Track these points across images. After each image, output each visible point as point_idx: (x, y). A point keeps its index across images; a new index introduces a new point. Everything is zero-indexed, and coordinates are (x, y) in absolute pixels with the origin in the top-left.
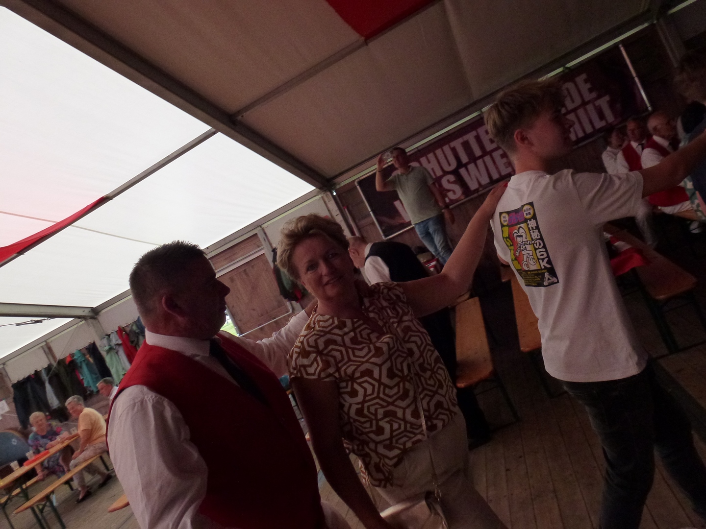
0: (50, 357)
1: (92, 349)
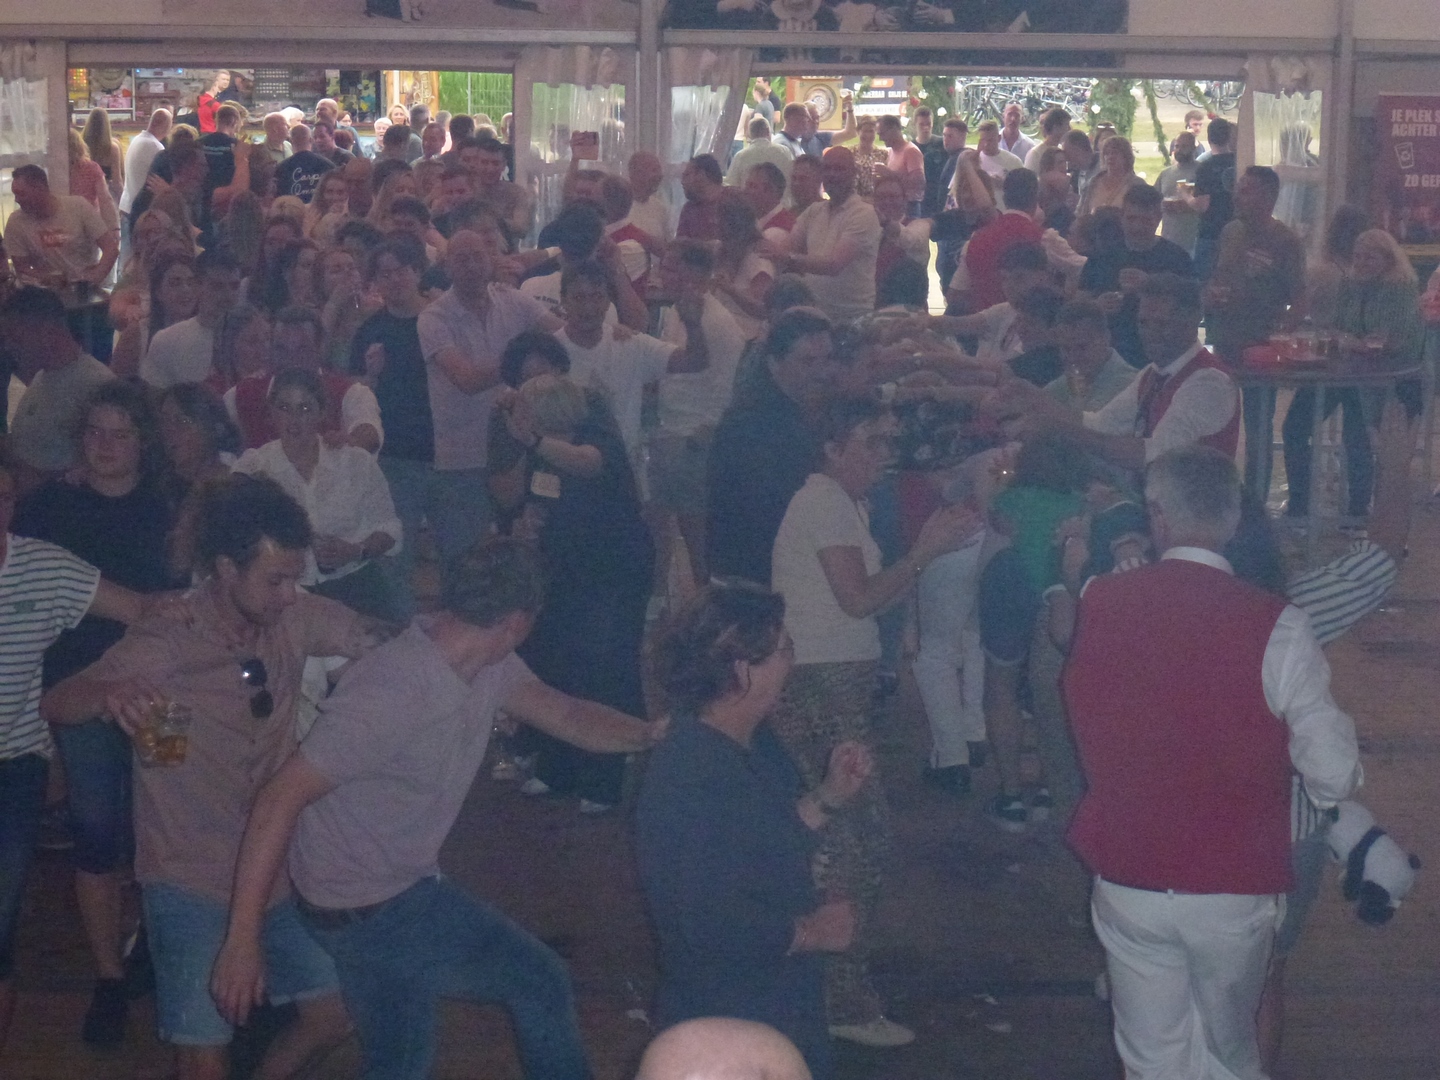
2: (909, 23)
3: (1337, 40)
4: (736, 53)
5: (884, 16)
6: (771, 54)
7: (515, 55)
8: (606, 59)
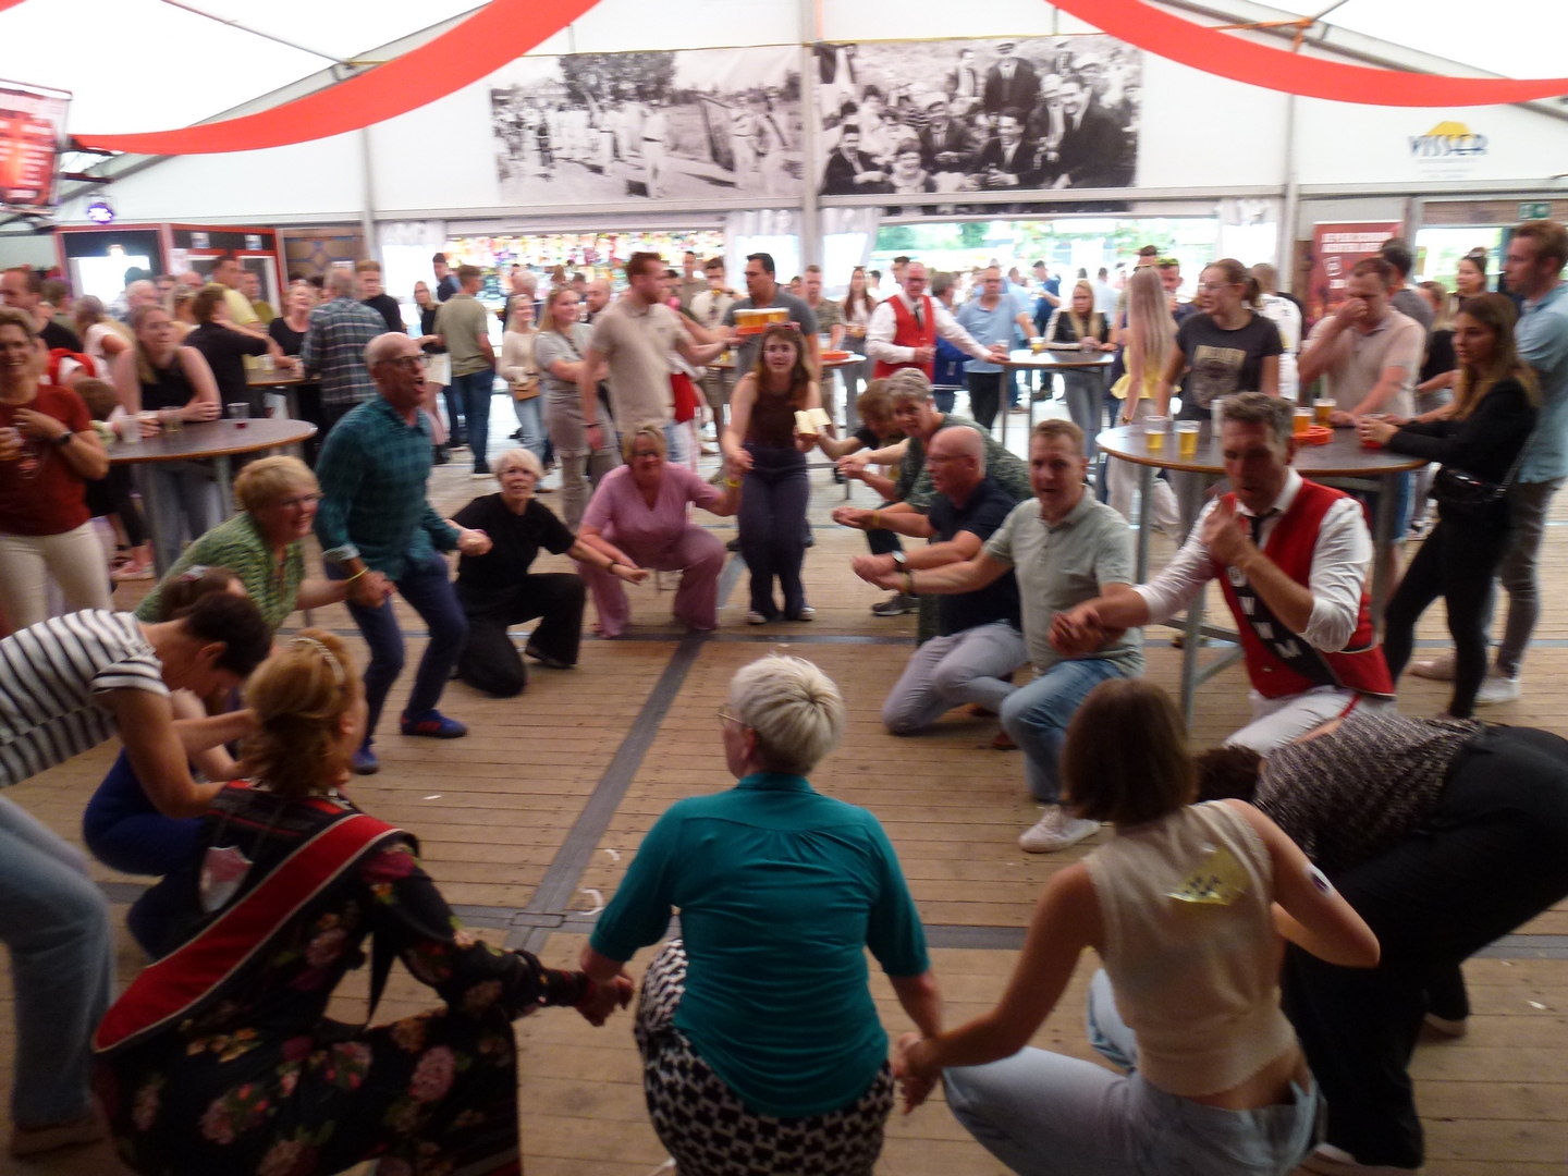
3: (1286, 186)
4: (868, 210)
5: (969, 180)
6: (893, 210)
7: (722, 219)
8: (783, 218)
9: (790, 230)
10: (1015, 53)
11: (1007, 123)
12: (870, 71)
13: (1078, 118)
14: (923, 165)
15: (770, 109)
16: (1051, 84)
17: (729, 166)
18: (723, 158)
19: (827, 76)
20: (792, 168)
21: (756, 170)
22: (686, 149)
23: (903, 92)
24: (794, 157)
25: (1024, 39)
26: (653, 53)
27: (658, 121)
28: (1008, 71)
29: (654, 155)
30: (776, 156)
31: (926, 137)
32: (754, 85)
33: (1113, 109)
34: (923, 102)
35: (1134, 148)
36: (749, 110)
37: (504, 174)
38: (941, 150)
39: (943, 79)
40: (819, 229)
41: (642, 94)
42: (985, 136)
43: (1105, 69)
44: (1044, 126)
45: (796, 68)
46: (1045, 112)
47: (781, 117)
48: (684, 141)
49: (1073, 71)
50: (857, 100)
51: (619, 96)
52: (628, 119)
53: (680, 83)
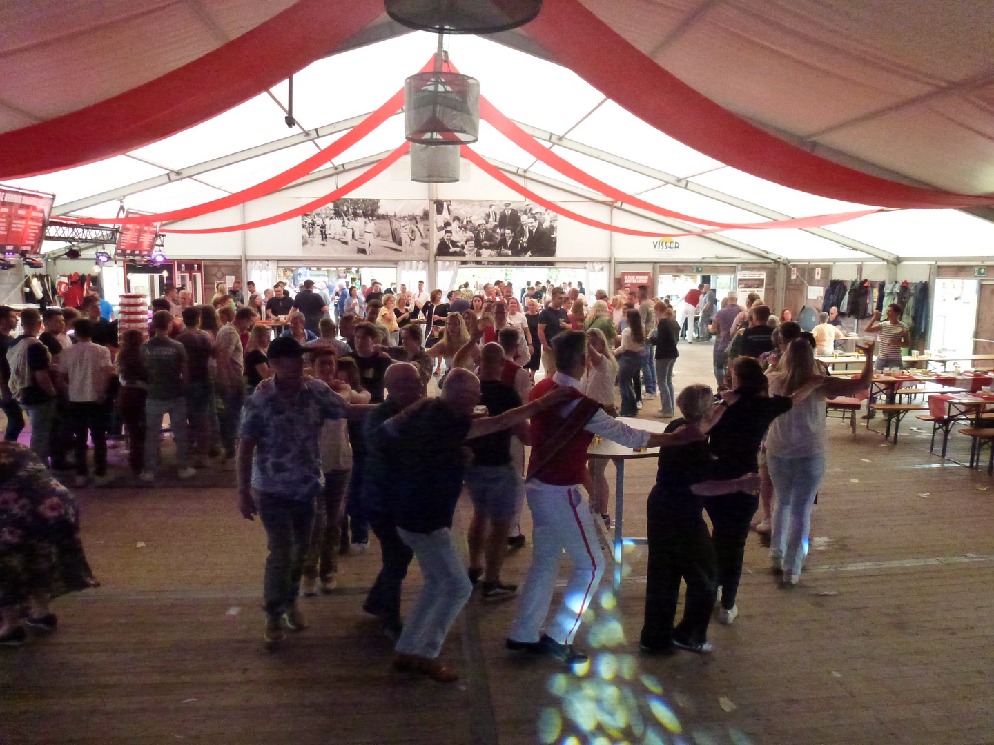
0: (859, 276)
1: (882, 286)
2: (500, 254)
3: (610, 258)
4: (455, 262)
5: (493, 253)
6: (464, 263)
7: (397, 264)
8: (421, 264)
9: (424, 269)
10: (511, 207)
11: (508, 231)
12: (456, 211)
13: (534, 231)
14: (475, 246)
15: (417, 223)
16: (524, 218)
17: (400, 243)
18: (397, 241)
19: (440, 211)
20: (425, 245)
21: (410, 245)
22: (382, 236)
23: (469, 219)
24: (425, 241)
25: (514, 202)
26: (370, 200)
27: (372, 226)
28: (508, 213)
29: (369, 238)
30: (418, 240)
31: (477, 236)
32: (411, 214)
33: (547, 228)
34: (477, 224)
35: (556, 242)
36: (408, 223)
37: (305, 243)
38: (483, 241)
39: (484, 215)
40: (436, 268)
41: (365, 215)
42: (500, 236)
43: (544, 214)
44: (522, 234)
45: (427, 208)
46: (522, 229)
47: (421, 226)
48: (382, 233)
49: (532, 214)
50: (451, 222)
51: (356, 215)
52: (359, 224)
53: (381, 211)
